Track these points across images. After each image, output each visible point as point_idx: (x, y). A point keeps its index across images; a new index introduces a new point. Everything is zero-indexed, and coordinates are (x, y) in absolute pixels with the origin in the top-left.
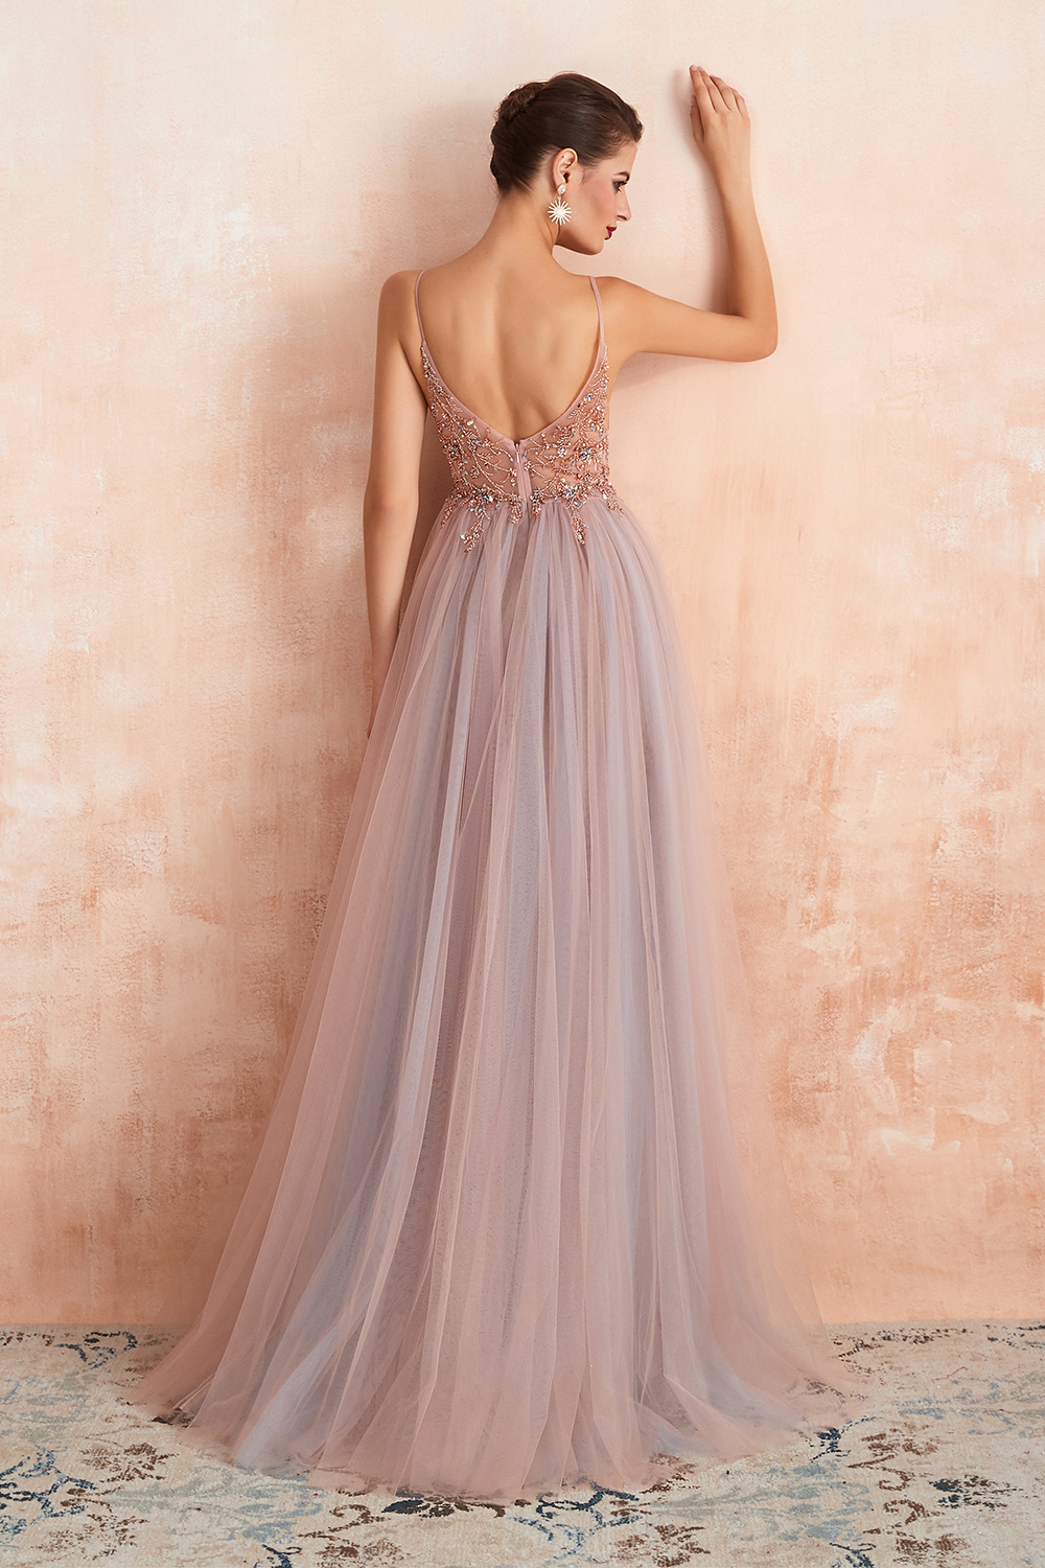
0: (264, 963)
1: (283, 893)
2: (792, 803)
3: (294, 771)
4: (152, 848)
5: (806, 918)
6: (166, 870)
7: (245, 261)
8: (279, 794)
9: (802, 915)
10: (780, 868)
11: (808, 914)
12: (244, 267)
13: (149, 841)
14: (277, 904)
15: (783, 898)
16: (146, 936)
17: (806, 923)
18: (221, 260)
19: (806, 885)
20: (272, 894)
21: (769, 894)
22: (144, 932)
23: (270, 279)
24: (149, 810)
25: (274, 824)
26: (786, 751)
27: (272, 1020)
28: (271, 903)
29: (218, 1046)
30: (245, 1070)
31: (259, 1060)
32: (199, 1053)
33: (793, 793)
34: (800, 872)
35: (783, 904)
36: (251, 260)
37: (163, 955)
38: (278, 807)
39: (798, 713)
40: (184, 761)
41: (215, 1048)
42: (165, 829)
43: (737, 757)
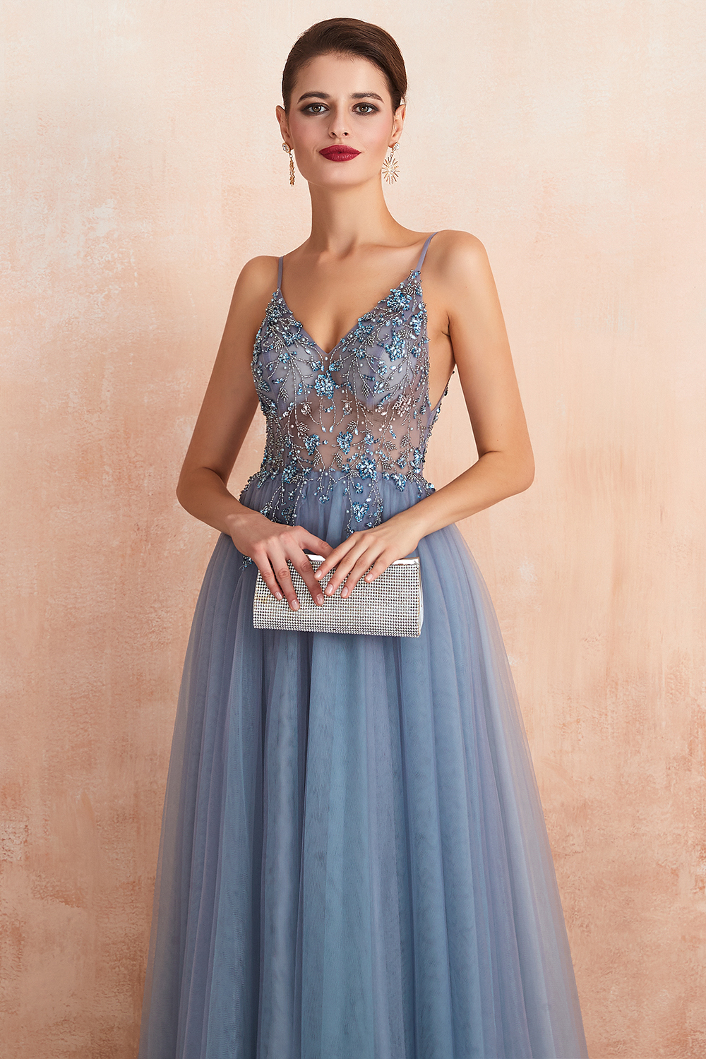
0: (124, 942)
1: (142, 878)
2: (676, 774)
3: (151, 759)
4: (13, 837)
5: (701, 885)
6: (27, 858)
7: (110, 256)
8: (137, 783)
9: (696, 881)
10: (669, 838)
11: (702, 881)
12: (109, 262)
13: (10, 830)
14: (137, 888)
15: (674, 867)
16: (7, 919)
17: (701, 889)
18: (86, 256)
19: (698, 854)
20: (131, 879)
21: (658, 864)
22: (5, 914)
23: (136, 274)
24: (9, 800)
25: (132, 813)
26: (664, 724)
27: (129, 994)
28: (131, 887)
29: (75, 1018)
30: (101, 1039)
31: (115, 1030)
32: (57, 1024)
33: (675, 764)
34: (690, 842)
35: (675, 873)
36: (116, 255)
37: (23, 935)
38: (136, 796)
39: (673, 686)
40: (44, 751)
41: (72, 1020)
42: (25, 819)
43: (610, 730)
